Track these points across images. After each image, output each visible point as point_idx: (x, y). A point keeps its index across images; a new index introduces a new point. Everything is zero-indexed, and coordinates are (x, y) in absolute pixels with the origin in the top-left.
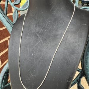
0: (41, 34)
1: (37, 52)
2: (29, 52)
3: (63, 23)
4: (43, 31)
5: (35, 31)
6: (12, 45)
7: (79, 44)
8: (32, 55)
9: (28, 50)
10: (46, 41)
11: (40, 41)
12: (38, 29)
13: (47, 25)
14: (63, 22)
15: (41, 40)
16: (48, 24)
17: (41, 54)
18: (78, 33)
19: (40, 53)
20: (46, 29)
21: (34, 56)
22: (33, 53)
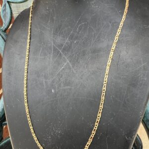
0: (67, 49)
1: (62, 85)
2: (45, 87)
3: (110, 24)
4: (71, 44)
5: (54, 43)
6: (10, 74)
7: (144, 66)
8: (53, 91)
9: (44, 82)
10: (79, 63)
11: (65, 64)
12: (59, 40)
13: (79, 32)
14: (110, 22)
15: (68, 62)
16: (80, 29)
17: (70, 89)
18: (139, 44)
19: (69, 87)
20: (77, 38)
21: (56, 94)
22: (54, 88)
